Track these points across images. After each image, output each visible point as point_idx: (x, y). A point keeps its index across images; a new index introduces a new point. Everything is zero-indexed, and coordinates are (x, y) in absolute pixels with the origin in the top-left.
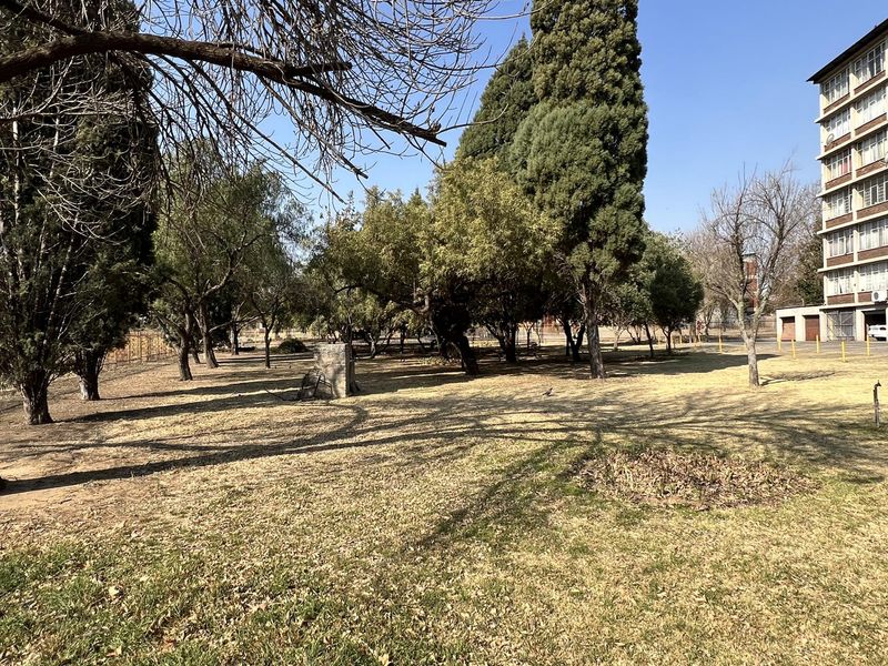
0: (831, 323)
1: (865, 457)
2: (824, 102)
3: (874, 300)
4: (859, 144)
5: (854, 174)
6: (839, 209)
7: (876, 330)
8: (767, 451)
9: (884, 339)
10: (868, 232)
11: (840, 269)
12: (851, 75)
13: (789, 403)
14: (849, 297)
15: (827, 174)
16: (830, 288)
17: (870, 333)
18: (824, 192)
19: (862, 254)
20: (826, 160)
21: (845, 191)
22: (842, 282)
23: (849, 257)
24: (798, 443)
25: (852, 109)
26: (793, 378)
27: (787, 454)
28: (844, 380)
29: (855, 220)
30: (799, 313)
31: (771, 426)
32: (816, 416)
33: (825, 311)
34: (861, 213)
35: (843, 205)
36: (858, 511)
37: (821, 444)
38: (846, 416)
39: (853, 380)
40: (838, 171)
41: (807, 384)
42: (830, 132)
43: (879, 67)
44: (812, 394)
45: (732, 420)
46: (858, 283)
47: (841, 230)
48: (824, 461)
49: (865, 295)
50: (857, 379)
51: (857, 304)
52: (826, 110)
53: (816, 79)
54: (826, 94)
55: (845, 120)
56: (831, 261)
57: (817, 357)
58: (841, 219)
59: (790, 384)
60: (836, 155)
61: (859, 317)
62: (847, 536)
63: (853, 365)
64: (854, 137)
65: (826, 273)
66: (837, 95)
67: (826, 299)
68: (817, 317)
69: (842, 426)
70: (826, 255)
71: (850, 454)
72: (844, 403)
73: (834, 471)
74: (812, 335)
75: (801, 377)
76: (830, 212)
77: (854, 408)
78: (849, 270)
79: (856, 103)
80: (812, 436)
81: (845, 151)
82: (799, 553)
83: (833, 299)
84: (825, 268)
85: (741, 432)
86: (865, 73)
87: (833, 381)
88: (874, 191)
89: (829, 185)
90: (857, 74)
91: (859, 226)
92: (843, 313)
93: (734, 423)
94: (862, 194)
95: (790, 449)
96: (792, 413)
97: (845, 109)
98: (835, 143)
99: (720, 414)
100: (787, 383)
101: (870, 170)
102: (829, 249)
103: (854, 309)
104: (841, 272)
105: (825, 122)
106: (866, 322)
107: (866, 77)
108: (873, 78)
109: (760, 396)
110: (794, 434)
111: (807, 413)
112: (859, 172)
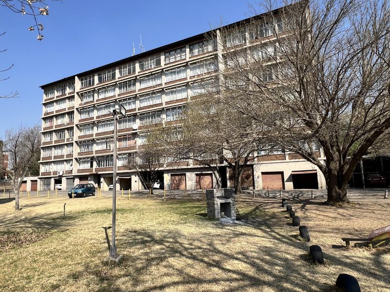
0: (42, 183)
1: (62, 225)
2: (45, 97)
3: (58, 174)
4: (56, 116)
5: (54, 127)
6: (48, 139)
7: (58, 186)
8: (32, 230)
9: (61, 189)
10: (58, 149)
11: (47, 162)
12: (55, 91)
13: (33, 215)
14: (49, 173)
15: (44, 125)
16: (42, 169)
17: (56, 187)
18: (43, 131)
19: (55, 157)
20: (44, 119)
21: (51, 132)
22: (47, 167)
23: (50, 158)
24: (42, 226)
25: (55, 103)
26: (31, 206)
27: (40, 229)
28: (50, 205)
29: (53, 144)
30: (29, 179)
31: (30, 223)
32: (45, 217)
33: (40, 178)
34: (56, 142)
35: (49, 138)
36: (64, 237)
37: (49, 225)
38: (54, 216)
39: (53, 205)
40: (48, 124)
41: (37, 208)
42: (47, 109)
43: (64, 92)
44: (40, 211)
45: (14, 223)
46: (53, 168)
47: (48, 147)
48: (52, 229)
49: (55, 173)
50: (54, 204)
51: (52, 176)
52: (45, 100)
53: (43, 87)
54: (46, 94)
55: (52, 106)
56: (43, 159)
57: (38, 197)
58: (48, 143)
59: (32, 208)
60: (48, 118)
61: (53, 181)
62: (63, 242)
63: (51, 199)
64: (55, 114)
65: (41, 163)
66: (50, 96)
67: (40, 174)
68: (36, 181)
69: (54, 219)
70: (42, 156)
71: (58, 226)
72: (53, 212)
73: (55, 230)
74: (34, 189)
75: (34, 205)
76: (44, 139)
77: (56, 213)
78: (50, 163)
79: (56, 101)
80: (46, 223)
81: (51, 118)
82: (53, 248)
83: (43, 174)
84: (41, 161)
85: (20, 226)
86: (60, 92)
87: (46, 206)
88: (61, 134)
89: (45, 129)
90: (57, 91)
91: (55, 147)
92: (46, 180)
93: (15, 224)
94: (56, 135)
95: (40, 227)
96: (36, 218)
97: (52, 102)
98: (48, 114)
99: (8, 222)
100: (30, 208)
101: (59, 127)
102: (43, 154)
103: (51, 178)
104: (47, 163)
105: (45, 104)
106: (55, 183)
107: (60, 94)
108: (62, 95)
109: (21, 214)
110: (39, 224)
111: (41, 217)
112: (56, 127)
